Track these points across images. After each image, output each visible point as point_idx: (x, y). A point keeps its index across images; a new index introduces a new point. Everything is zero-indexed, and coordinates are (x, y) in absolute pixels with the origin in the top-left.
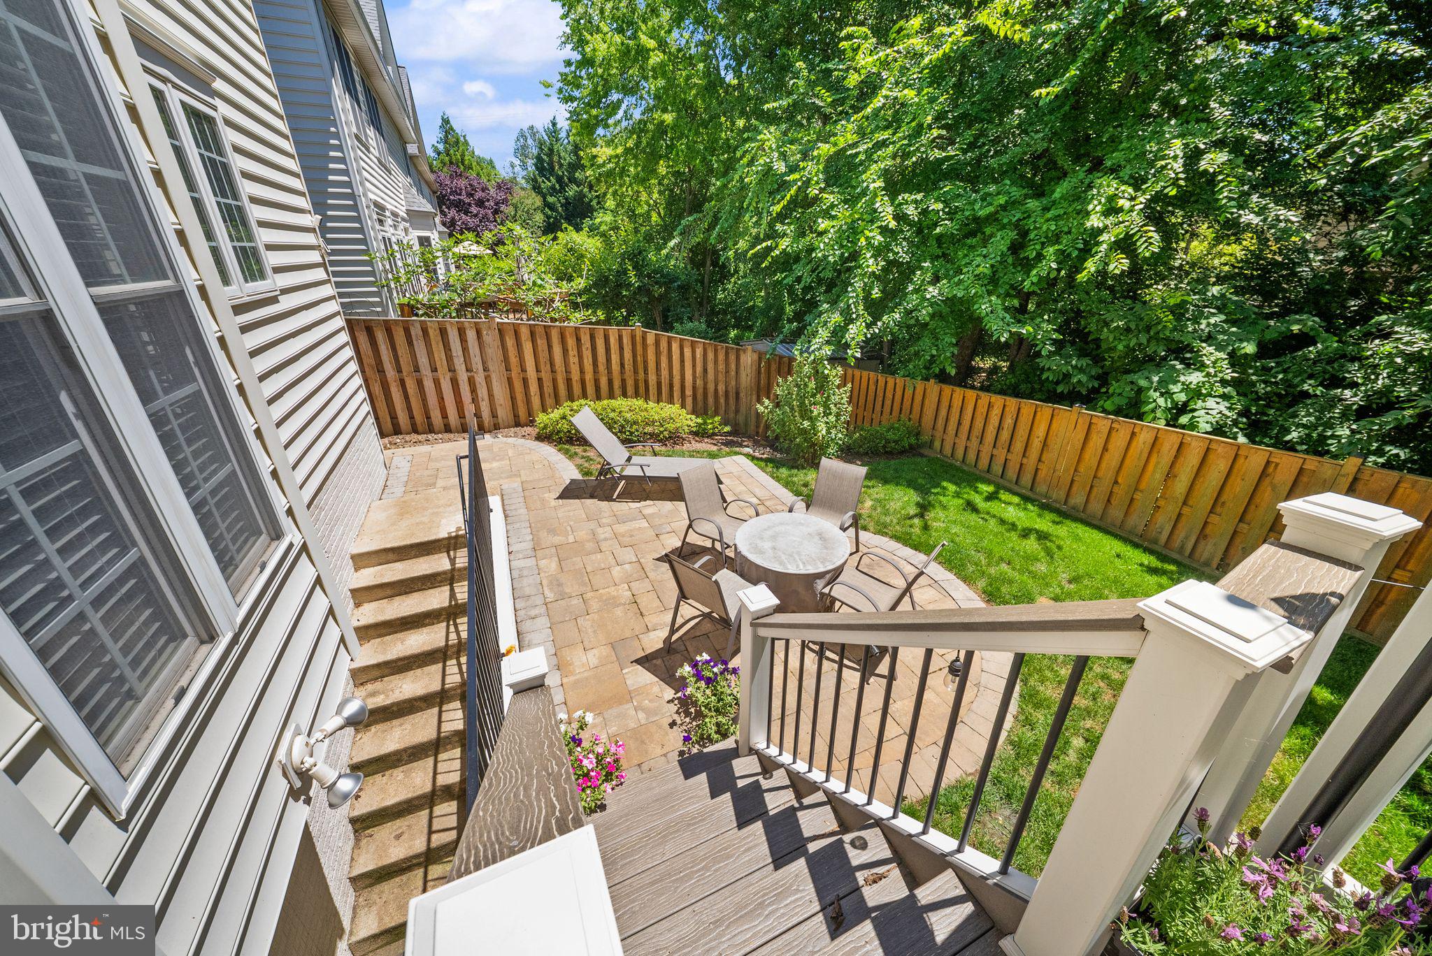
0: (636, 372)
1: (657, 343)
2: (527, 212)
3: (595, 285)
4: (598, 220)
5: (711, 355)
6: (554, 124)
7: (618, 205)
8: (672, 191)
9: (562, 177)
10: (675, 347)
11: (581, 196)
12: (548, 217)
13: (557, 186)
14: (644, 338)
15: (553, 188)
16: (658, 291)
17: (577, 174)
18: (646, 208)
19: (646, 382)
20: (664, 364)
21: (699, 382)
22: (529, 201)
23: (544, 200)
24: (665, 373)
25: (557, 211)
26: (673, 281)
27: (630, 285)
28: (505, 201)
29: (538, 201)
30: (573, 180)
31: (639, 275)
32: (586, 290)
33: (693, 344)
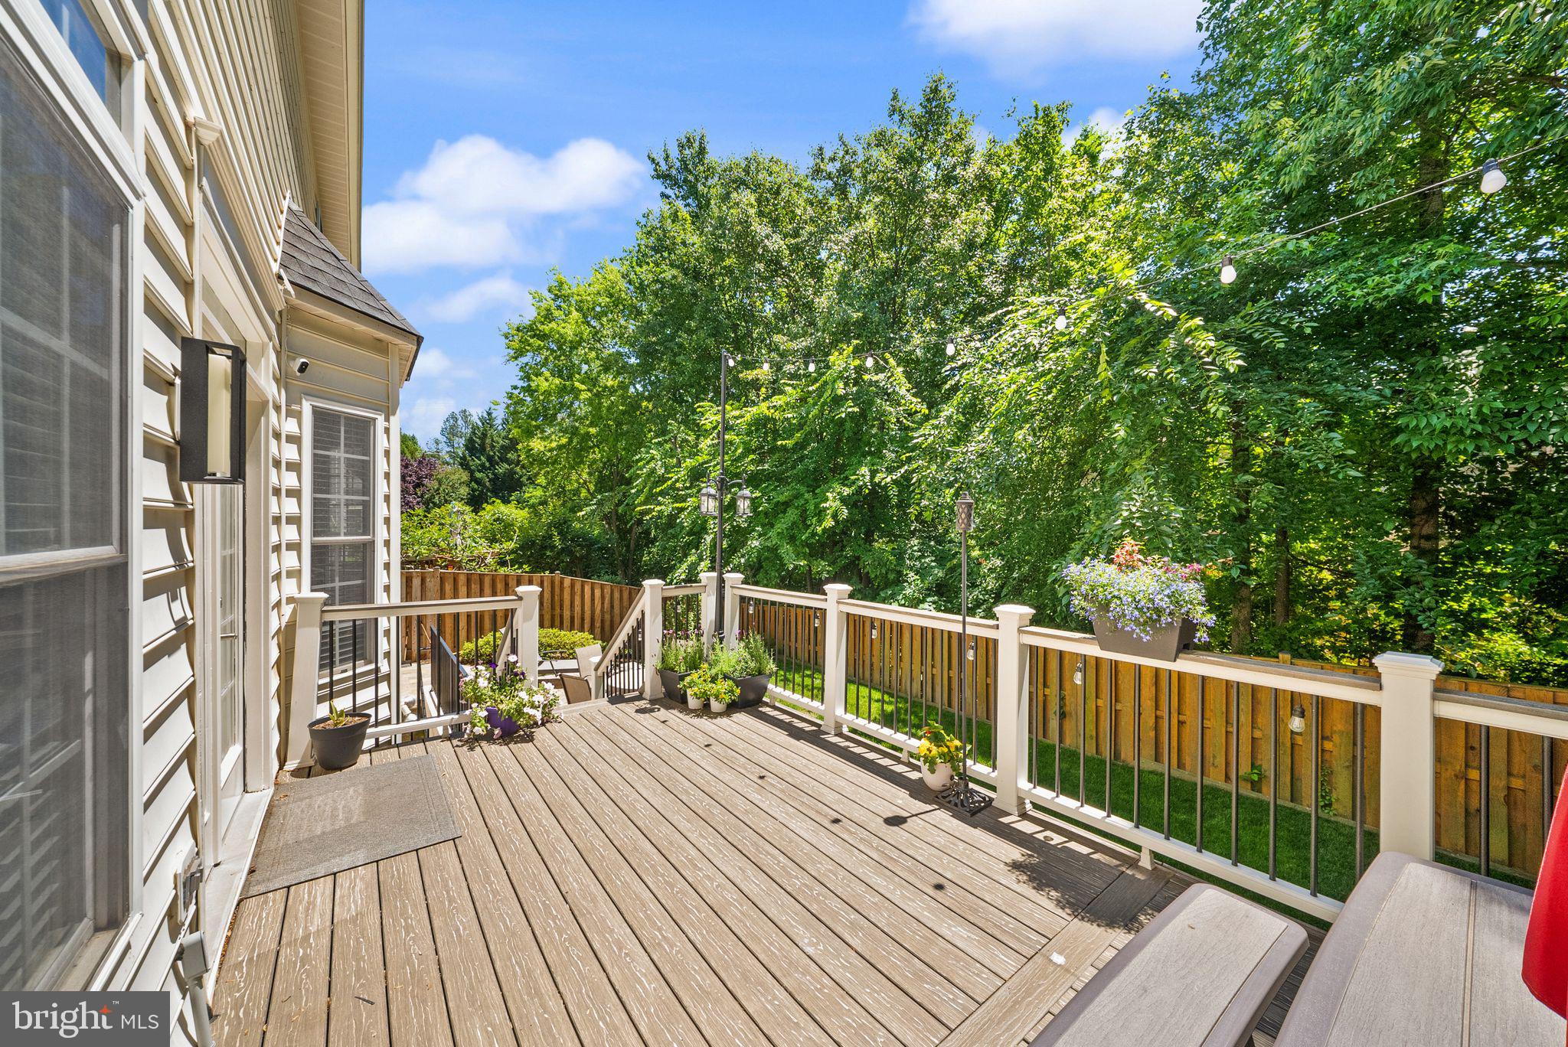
0: (553, 608)
1: (572, 586)
2: (452, 487)
3: (522, 548)
4: (527, 495)
5: (617, 595)
6: (489, 414)
7: (548, 484)
8: (601, 472)
9: (493, 457)
10: (587, 589)
11: (512, 473)
12: (473, 490)
13: (487, 464)
14: (562, 583)
15: (483, 465)
16: (579, 552)
17: (509, 455)
18: (576, 485)
19: (561, 617)
20: (577, 601)
21: (607, 617)
22: (457, 476)
23: (472, 476)
24: (577, 609)
25: (484, 486)
26: (592, 544)
27: (555, 547)
28: (429, 476)
29: (465, 476)
30: (504, 459)
31: (563, 539)
32: (513, 552)
33: (602, 587)
